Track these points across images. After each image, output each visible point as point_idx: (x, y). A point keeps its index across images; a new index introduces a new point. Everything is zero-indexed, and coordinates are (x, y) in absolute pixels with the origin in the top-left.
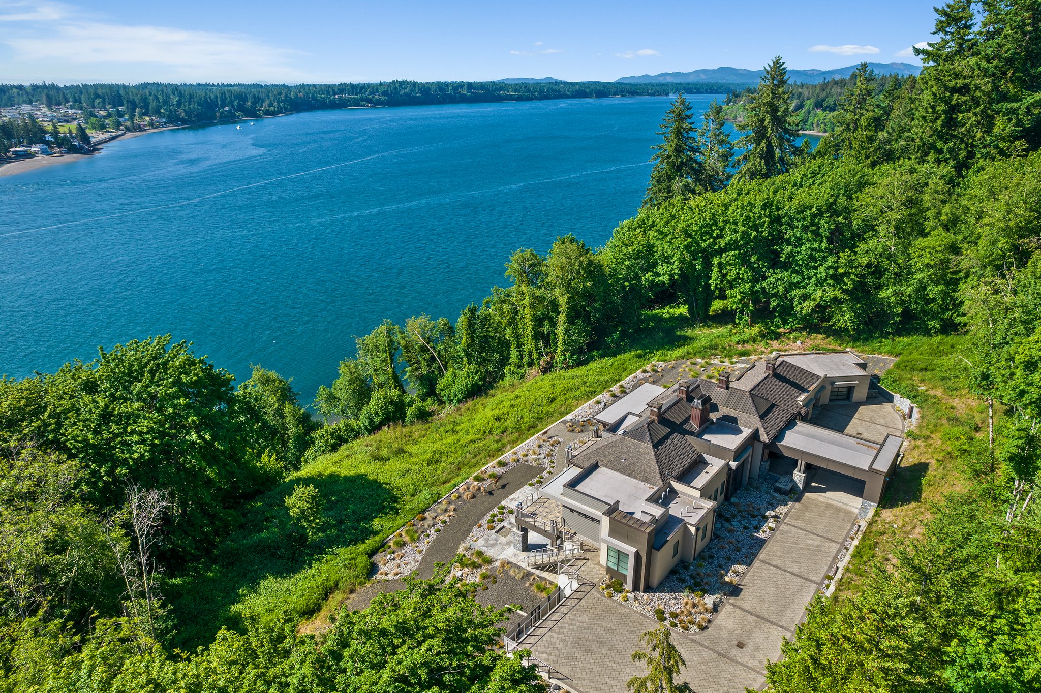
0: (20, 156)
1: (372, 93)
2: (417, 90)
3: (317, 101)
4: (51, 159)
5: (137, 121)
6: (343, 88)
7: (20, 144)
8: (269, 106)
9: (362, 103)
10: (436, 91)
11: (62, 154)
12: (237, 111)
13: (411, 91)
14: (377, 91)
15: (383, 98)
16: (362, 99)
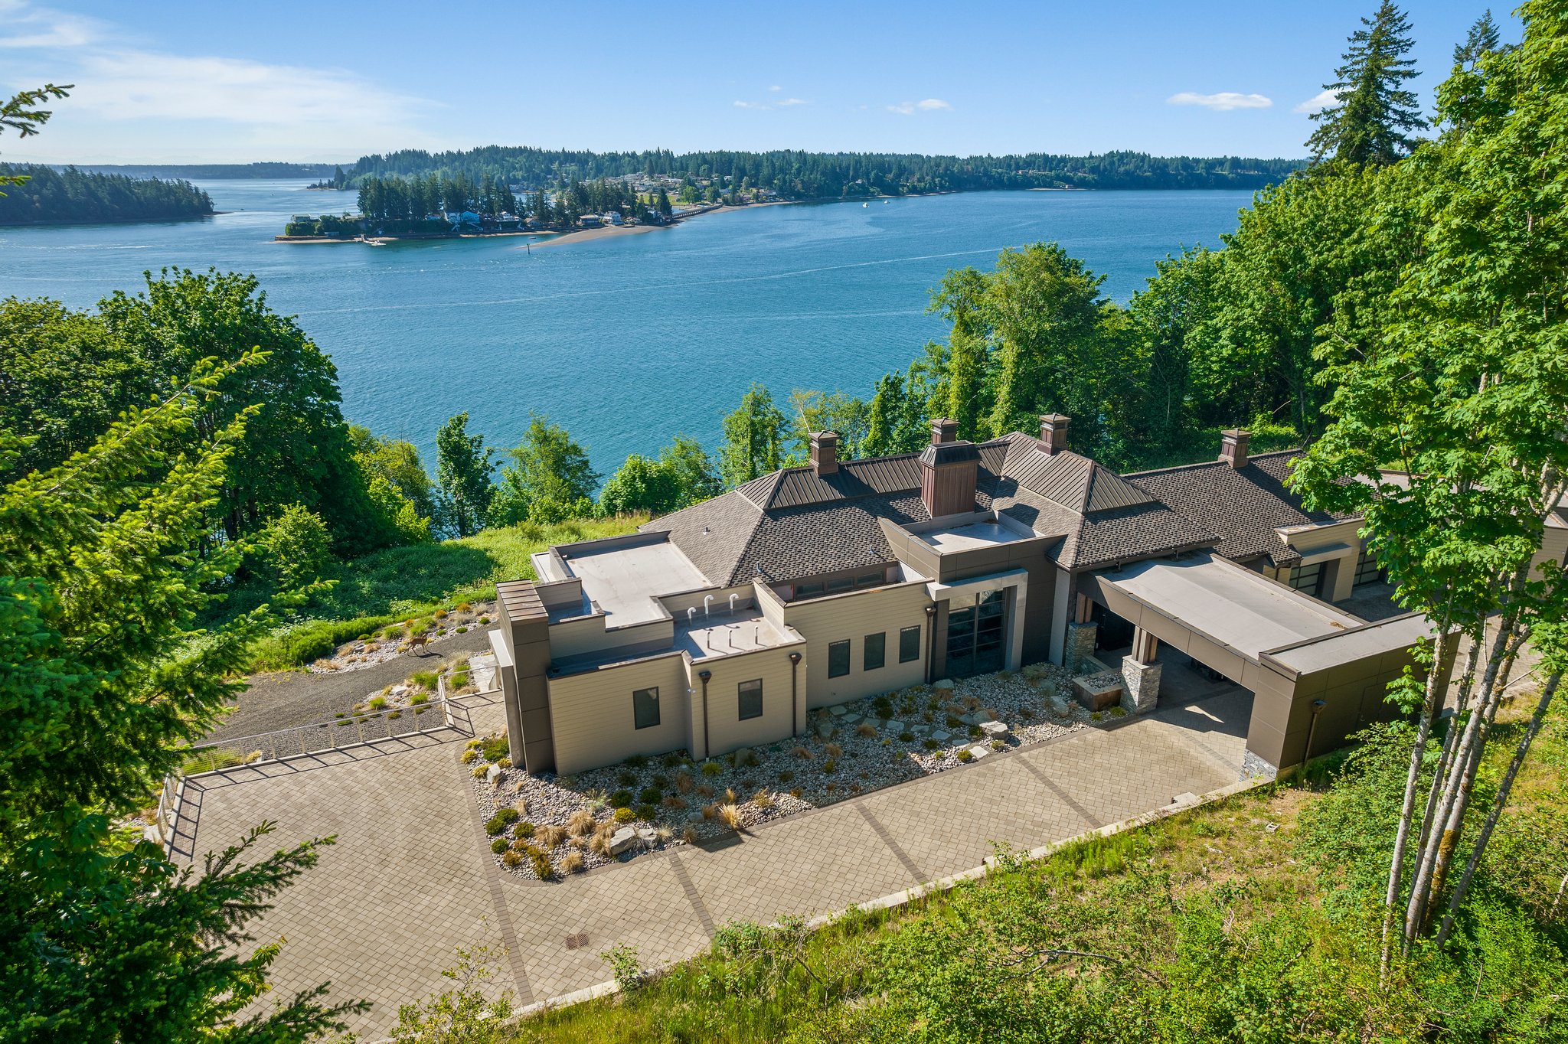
0: (589, 225)
1: (1075, 169)
2: (1146, 166)
3: (991, 177)
4: (621, 229)
5: (742, 193)
6: (1032, 161)
7: (595, 211)
8: (919, 181)
9: (1056, 183)
10: (1177, 169)
11: (634, 224)
12: (872, 185)
13: (1137, 167)
14: (1083, 166)
15: (1090, 177)
16: (1058, 178)
